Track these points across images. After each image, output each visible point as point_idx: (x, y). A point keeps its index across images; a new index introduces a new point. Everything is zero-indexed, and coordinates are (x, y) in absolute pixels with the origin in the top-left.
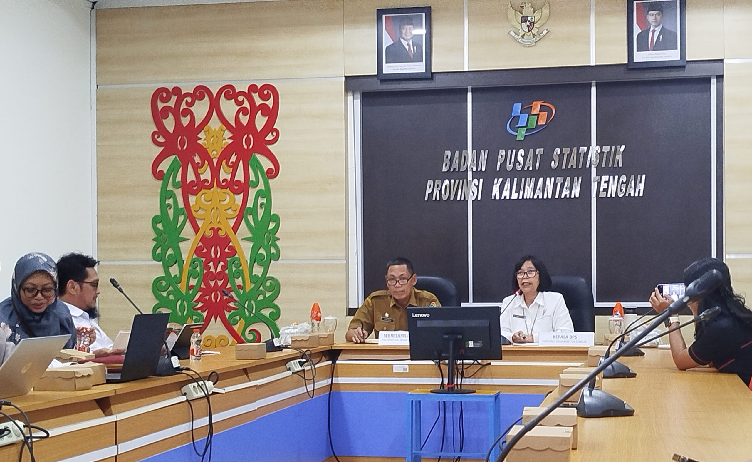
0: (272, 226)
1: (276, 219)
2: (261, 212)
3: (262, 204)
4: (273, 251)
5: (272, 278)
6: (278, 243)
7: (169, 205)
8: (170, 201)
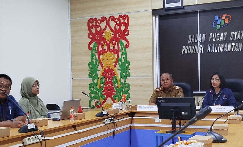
0: (127, 65)
1: (128, 62)
2: (123, 60)
3: (124, 57)
5: (127, 83)
7: (93, 59)
8: (94, 57)
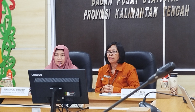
0: (12, 32)
1: (14, 29)
2: (7, 26)
3: (7, 22)
4: (12, 44)
5: (12, 57)
6: (14, 40)
